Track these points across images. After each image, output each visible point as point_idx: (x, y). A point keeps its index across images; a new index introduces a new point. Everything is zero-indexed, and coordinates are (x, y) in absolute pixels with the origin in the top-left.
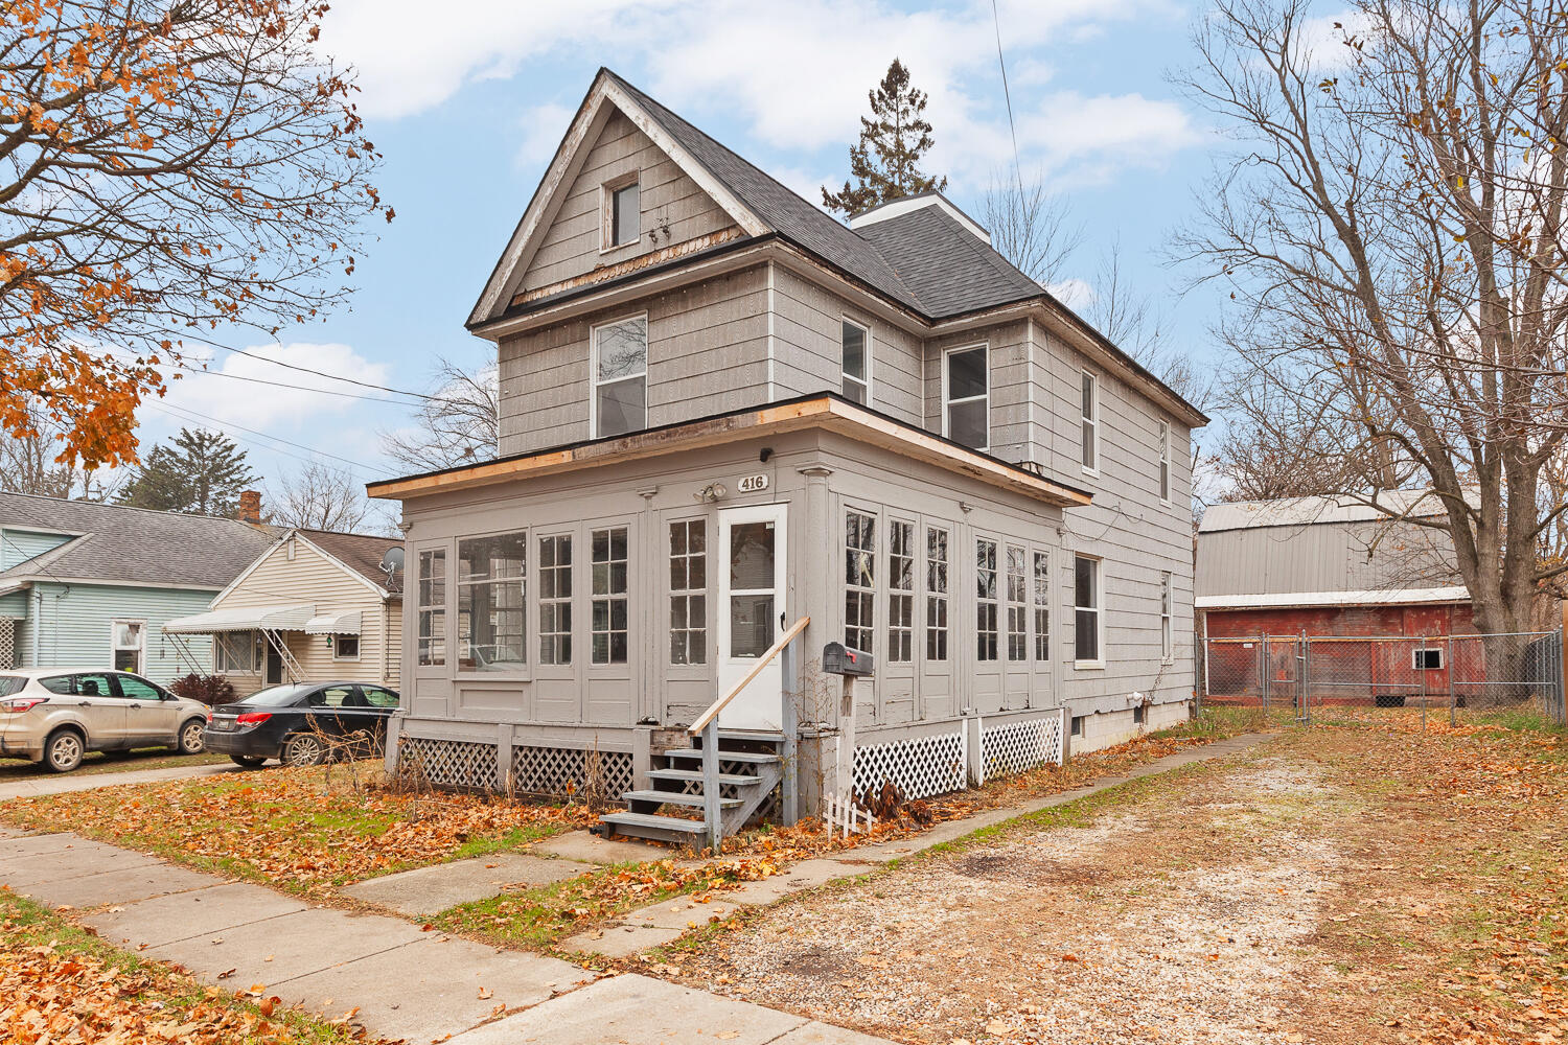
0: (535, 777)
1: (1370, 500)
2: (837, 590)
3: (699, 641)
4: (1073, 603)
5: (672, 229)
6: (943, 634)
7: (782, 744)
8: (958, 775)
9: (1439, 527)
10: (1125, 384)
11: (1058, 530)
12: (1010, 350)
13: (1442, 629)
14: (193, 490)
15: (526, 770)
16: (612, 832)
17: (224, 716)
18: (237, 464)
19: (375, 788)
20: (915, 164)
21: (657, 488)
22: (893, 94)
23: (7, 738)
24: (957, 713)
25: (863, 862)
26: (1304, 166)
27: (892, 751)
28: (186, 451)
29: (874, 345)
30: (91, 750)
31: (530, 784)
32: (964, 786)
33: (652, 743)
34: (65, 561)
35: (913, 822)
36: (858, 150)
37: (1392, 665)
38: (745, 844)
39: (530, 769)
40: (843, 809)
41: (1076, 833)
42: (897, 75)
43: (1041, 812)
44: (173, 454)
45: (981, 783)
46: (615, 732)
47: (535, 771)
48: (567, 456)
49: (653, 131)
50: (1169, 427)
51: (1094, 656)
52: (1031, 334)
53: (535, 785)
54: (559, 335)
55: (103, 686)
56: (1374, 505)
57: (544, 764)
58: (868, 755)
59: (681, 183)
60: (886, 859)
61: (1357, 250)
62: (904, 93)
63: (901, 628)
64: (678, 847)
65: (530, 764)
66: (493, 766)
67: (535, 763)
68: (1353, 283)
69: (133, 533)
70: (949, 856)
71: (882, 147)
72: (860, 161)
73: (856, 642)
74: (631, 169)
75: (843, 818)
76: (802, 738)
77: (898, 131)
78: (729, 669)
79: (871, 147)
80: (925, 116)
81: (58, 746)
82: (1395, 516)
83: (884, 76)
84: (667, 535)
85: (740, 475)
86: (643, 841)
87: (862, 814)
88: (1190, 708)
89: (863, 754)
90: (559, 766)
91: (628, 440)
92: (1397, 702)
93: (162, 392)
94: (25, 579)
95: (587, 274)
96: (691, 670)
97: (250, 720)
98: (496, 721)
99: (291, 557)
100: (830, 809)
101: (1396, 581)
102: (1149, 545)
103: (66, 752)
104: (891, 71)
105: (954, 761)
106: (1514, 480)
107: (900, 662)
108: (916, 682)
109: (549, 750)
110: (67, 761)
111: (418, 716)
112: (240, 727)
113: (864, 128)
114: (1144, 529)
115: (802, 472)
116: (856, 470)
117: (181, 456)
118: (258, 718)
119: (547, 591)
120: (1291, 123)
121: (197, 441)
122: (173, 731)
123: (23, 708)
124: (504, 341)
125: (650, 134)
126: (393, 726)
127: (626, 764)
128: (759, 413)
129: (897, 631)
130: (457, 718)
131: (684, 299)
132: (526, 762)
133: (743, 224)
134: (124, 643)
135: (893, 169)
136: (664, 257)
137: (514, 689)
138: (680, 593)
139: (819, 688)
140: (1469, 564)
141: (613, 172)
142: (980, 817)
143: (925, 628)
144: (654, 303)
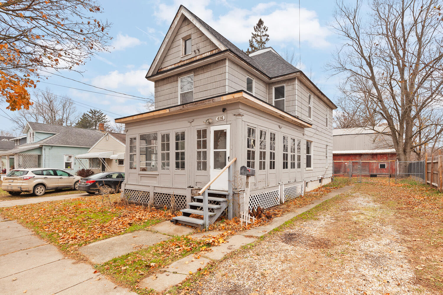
0: (160, 201)
1: (372, 128)
2: (244, 150)
3: (205, 164)
4: (306, 153)
5: (200, 50)
6: (274, 162)
7: (228, 195)
8: (278, 201)
9: (388, 135)
10: (319, 97)
11: (303, 134)
12: (291, 86)
13: (386, 159)
14: (93, 124)
15: (157, 199)
16: (177, 222)
17: (83, 181)
18: (104, 118)
19: (117, 203)
20: (265, 45)
21: (193, 120)
22: (260, 27)
23: (22, 187)
24: (277, 184)
25: (252, 237)
26: (359, 47)
27: (260, 196)
28: (91, 114)
29: (255, 84)
30: (48, 190)
31: (159, 203)
32: (279, 204)
33: (192, 193)
34: (52, 140)
35: (267, 219)
36: (251, 41)
37: (374, 167)
38: (216, 227)
39: (159, 199)
40: (246, 216)
41: (315, 223)
42: (261, 22)
43: (303, 214)
44: (88, 115)
45: (283, 202)
46: (181, 190)
47: (160, 200)
48: (168, 111)
49: (195, 22)
50: (328, 109)
51: (310, 167)
52: (297, 82)
53: (160, 204)
54: (170, 80)
55: (52, 173)
56: (373, 130)
57: (162, 198)
58: (253, 197)
59: (203, 37)
60: (260, 235)
61: (371, 68)
62: (262, 27)
63: (263, 160)
64: (195, 228)
65: (159, 197)
66: (149, 198)
67: (160, 197)
68: (370, 76)
69: (70, 133)
70: (279, 233)
71: (257, 40)
72: (251, 44)
73: (250, 165)
74: (189, 34)
75: (246, 219)
76: (234, 194)
77: (261, 36)
78: (213, 172)
79: (254, 40)
80: (267, 33)
81: (37, 189)
82: (379, 133)
83: (257, 22)
84: (196, 134)
85: (216, 116)
86: (185, 225)
87: (252, 217)
88: (332, 179)
89: (252, 197)
90: (166, 198)
91: (184, 106)
92: (375, 176)
93: (35, 87)
94: (40, 144)
95: (178, 63)
96: (202, 172)
97: (90, 182)
98: (150, 185)
99: (107, 139)
100: (242, 217)
101: (377, 148)
102: (323, 138)
103: (40, 190)
104: (259, 21)
105: (276, 197)
106: (407, 124)
107: (262, 170)
108: (267, 175)
109: (164, 194)
110: (40, 193)
111: (129, 183)
112: (87, 184)
113: (252, 35)
114: (323, 134)
115: (234, 115)
116: (250, 115)
117: (90, 116)
118: (92, 182)
119: (163, 149)
120: (355, 37)
121: (94, 112)
122: (72, 184)
123: (27, 179)
124: (156, 82)
125: (194, 23)
126: (123, 185)
127: (184, 199)
128: (222, 97)
129: (261, 161)
130: (139, 184)
131: (203, 69)
132: (157, 197)
133: (219, 47)
134: (67, 161)
135: (259, 46)
136: (198, 58)
137: (154, 176)
138: (199, 150)
139: (239, 179)
140: (396, 144)
141: (184, 35)
142: (285, 216)
143: (269, 160)
144: (195, 70)
